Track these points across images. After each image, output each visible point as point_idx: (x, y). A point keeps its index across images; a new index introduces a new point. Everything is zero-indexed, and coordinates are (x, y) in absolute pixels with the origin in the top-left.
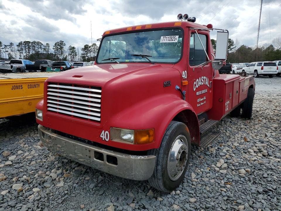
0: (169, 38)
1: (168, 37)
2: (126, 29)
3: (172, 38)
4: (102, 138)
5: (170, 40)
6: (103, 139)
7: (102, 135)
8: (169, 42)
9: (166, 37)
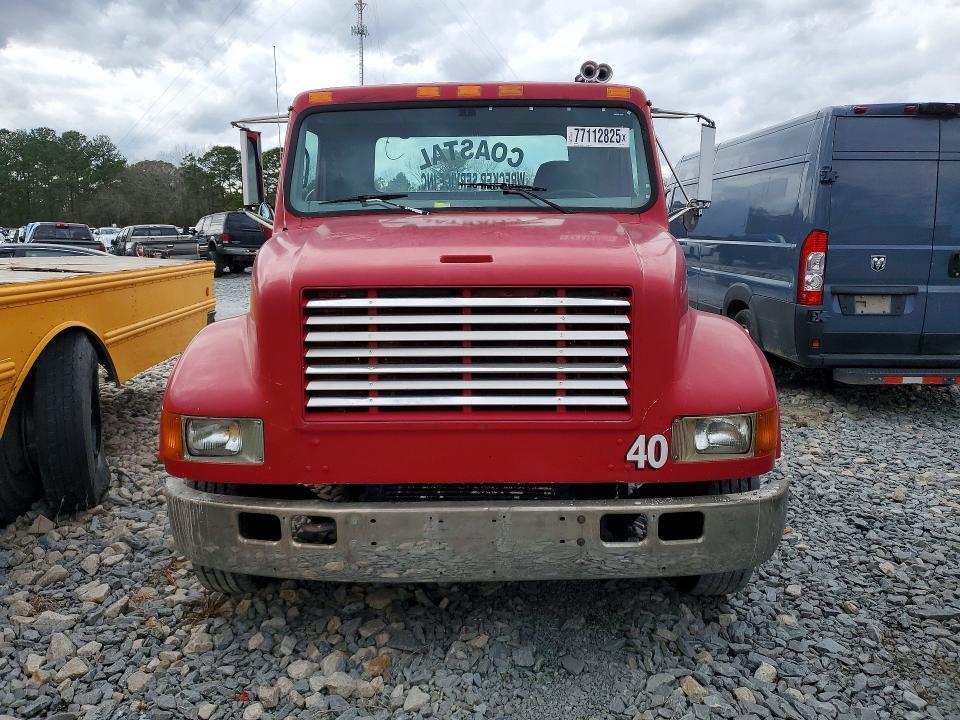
0: (598, 135)
1: (593, 129)
2: (413, 89)
3: (610, 135)
4: (636, 463)
5: (602, 139)
6: (641, 465)
7: (636, 453)
8: (598, 145)
9: (587, 129)
